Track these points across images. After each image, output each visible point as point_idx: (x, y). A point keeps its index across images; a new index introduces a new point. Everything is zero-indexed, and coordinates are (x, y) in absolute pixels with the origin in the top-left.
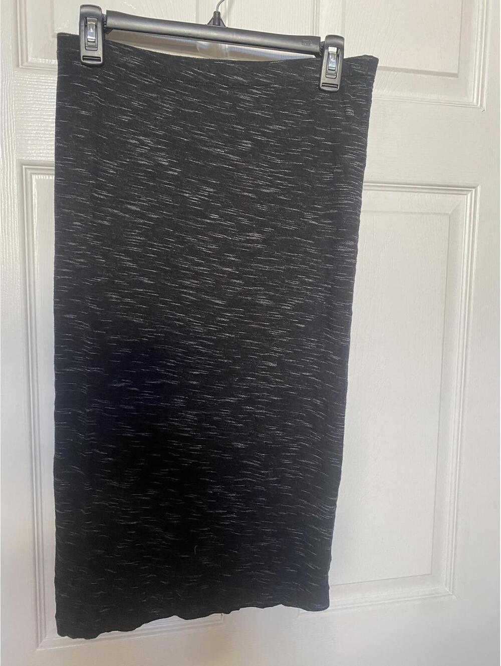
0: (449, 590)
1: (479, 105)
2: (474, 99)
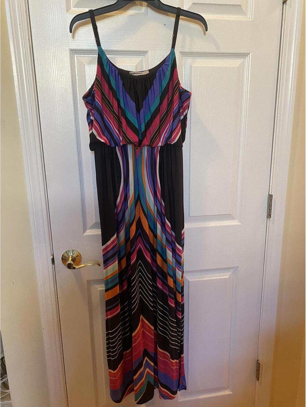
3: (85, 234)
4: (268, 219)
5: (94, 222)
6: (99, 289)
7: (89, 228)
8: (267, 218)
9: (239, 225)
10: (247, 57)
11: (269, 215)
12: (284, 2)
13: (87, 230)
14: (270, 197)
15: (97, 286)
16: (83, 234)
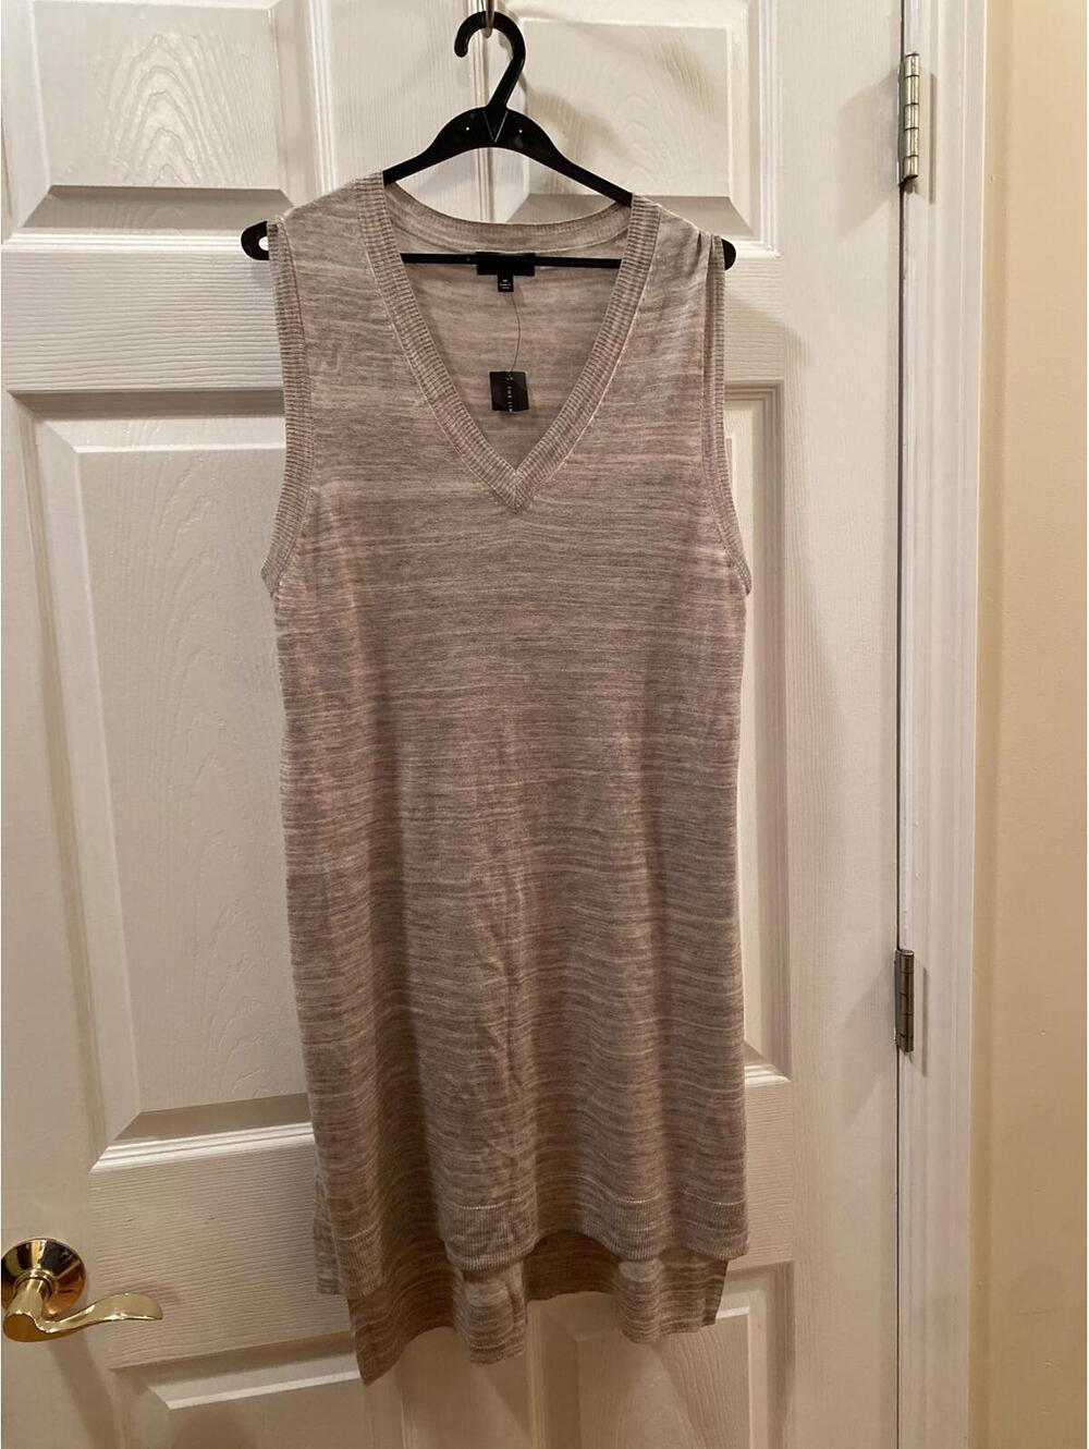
3: (99, 1165)
4: (901, 1053)
5: (138, 1113)
6: (172, 1405)
7: (117, 1139)
8: (898, 1048)
9: (777, 1086)
11: (905, 1041)
12: (907, 183)
13: (110, 1148)
14: (904, 965)
15: (160, 1390)
16: (90, 1169)
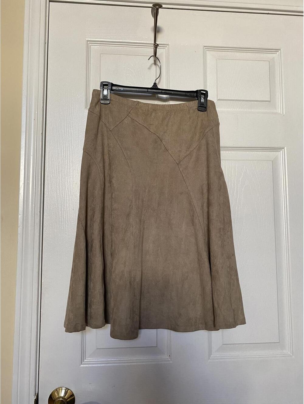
0: (291, 353)
1: (282, 113)
2: (279, 111)
10: (281, 151)
